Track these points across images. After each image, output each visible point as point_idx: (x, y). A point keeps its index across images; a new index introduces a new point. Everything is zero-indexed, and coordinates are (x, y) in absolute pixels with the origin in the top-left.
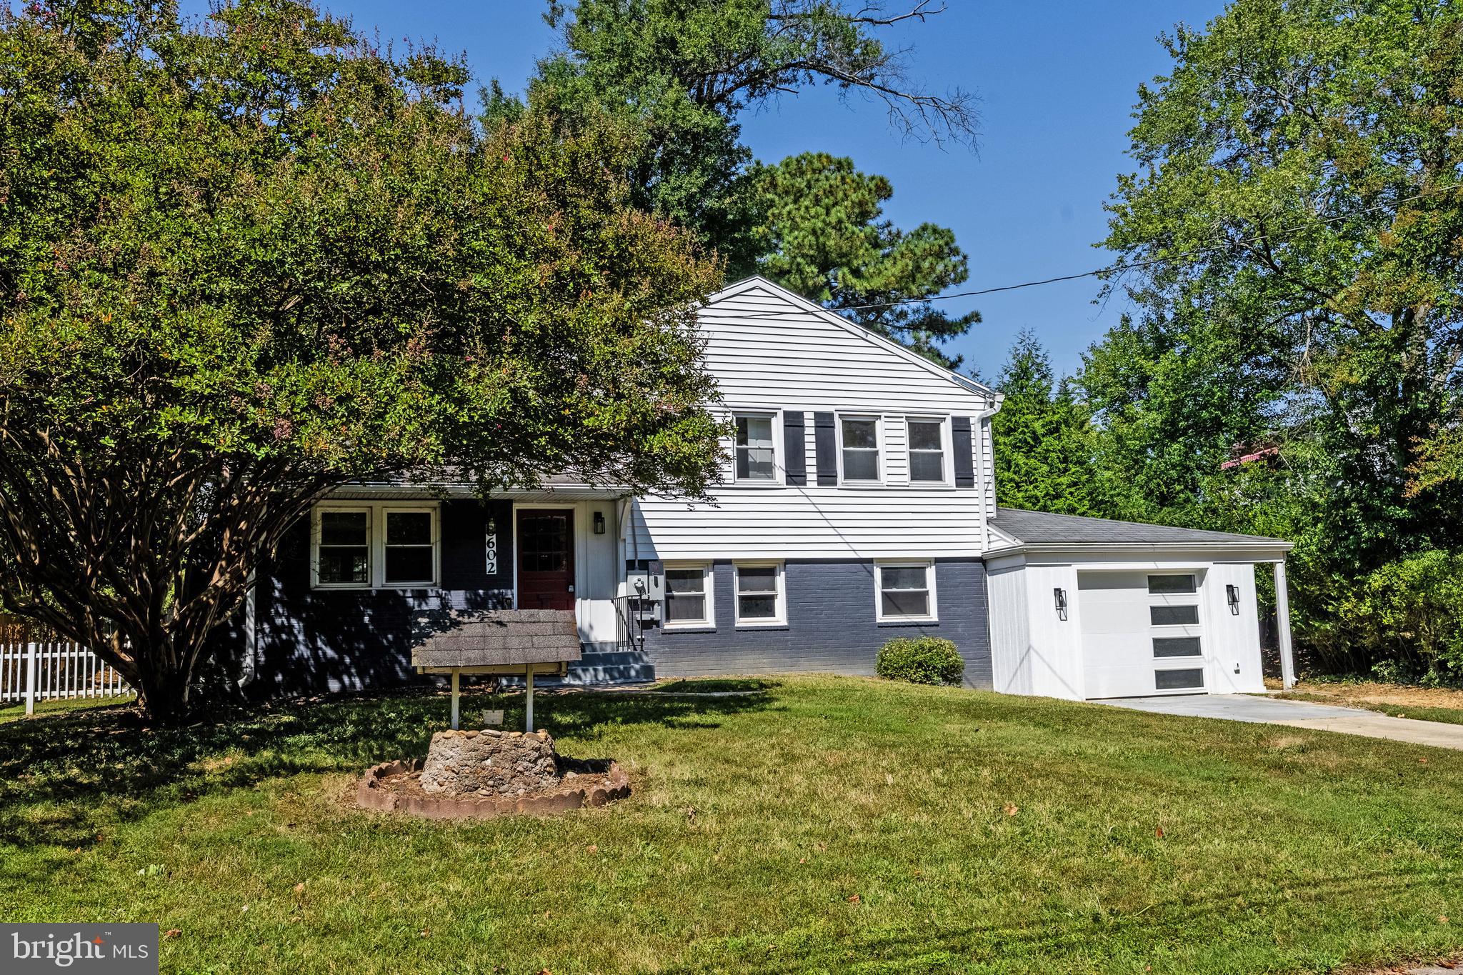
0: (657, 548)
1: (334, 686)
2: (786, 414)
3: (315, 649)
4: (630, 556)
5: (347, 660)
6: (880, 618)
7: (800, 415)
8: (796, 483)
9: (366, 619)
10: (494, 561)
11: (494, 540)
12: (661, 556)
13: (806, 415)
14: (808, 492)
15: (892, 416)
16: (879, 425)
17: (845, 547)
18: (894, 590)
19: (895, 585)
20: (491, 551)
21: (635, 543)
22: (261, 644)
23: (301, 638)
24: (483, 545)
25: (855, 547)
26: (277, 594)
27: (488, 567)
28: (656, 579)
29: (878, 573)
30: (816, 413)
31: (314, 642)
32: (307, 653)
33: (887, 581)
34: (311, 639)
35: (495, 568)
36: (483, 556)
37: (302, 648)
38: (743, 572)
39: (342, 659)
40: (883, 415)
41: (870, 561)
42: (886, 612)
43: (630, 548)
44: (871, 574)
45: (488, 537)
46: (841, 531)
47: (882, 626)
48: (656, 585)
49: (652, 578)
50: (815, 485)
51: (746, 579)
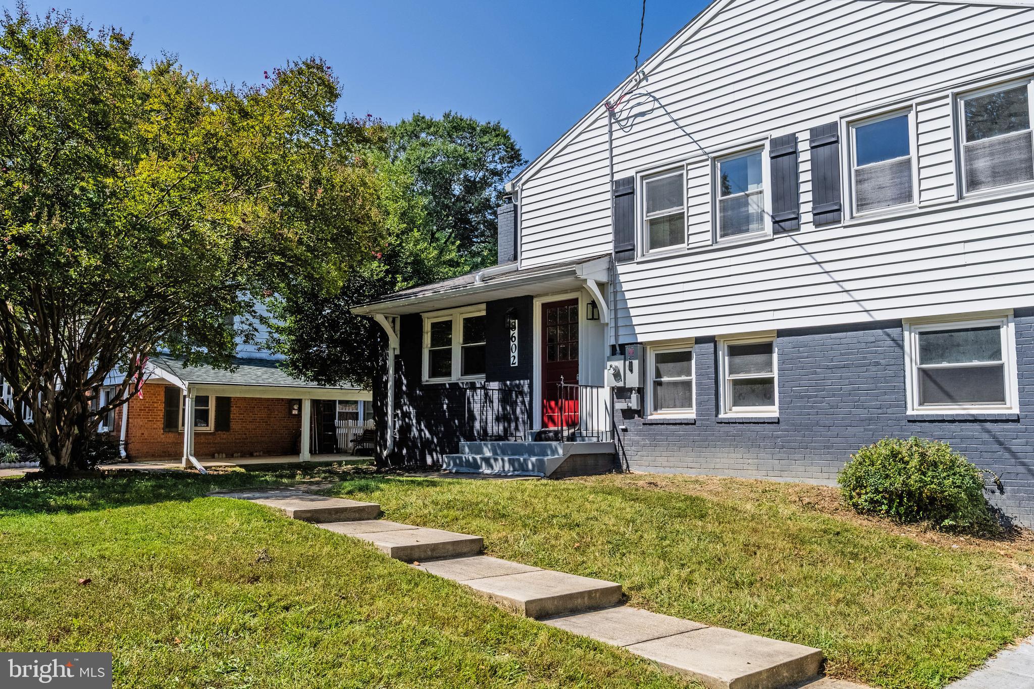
0: (638, 330)
1: (429, 461)
2: (775, 143)
3: (420, 431)
4: (613, 342)
5: (435, 440)
6: (914, 408)
7: (792, 139)
8: (784, 231)
9: (445, 406)
10: (516, 354)
11: (516, 335)
12: (641, 339)
13: (801, 137)
14: (801, 239)
15: (932, 99)
16: (912, 117)
17: (855, 307)
18: (945, 365)
19: (942, 358)
20: (514, 344)
21: (616, 327)
22: (397, 426)
23: (414, 421)
24: (510, 338)
25: (868, 305)
26: (404, 388)
27: (512, 359)
28: (631, 364)
29: (911, 342)
30: (812, 130)
31: (420, 425)
32: (417, 434)
33: (927, 351)
34: (419, 423)
35: (516, 360)
36: (508, 350)
37: (414, 429)
38: (734, 351)
39: (433, 439)
40: (914, 102)
41: (897, 323)
42: (924, 399)
43: (612, 332)
44: (899, 344)
45: (512, 332)
46: (848, 286)
47: (913, 421)
48: (631, 371)
49: (627, 363)
50: (811, 227)
51: (739, 360)
